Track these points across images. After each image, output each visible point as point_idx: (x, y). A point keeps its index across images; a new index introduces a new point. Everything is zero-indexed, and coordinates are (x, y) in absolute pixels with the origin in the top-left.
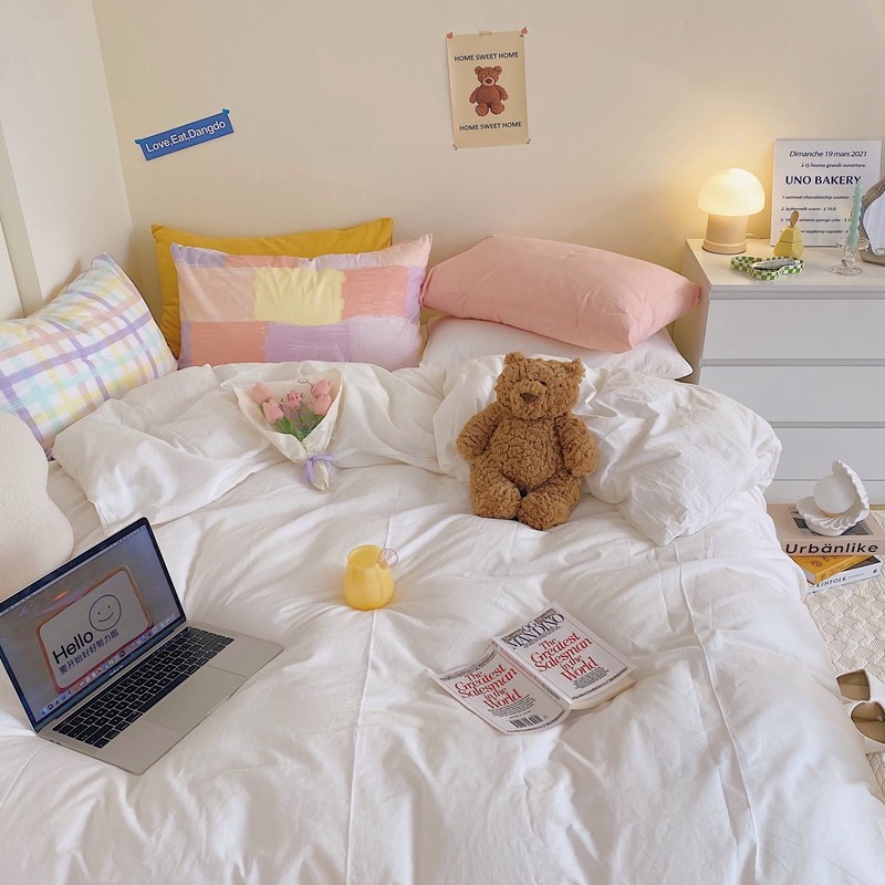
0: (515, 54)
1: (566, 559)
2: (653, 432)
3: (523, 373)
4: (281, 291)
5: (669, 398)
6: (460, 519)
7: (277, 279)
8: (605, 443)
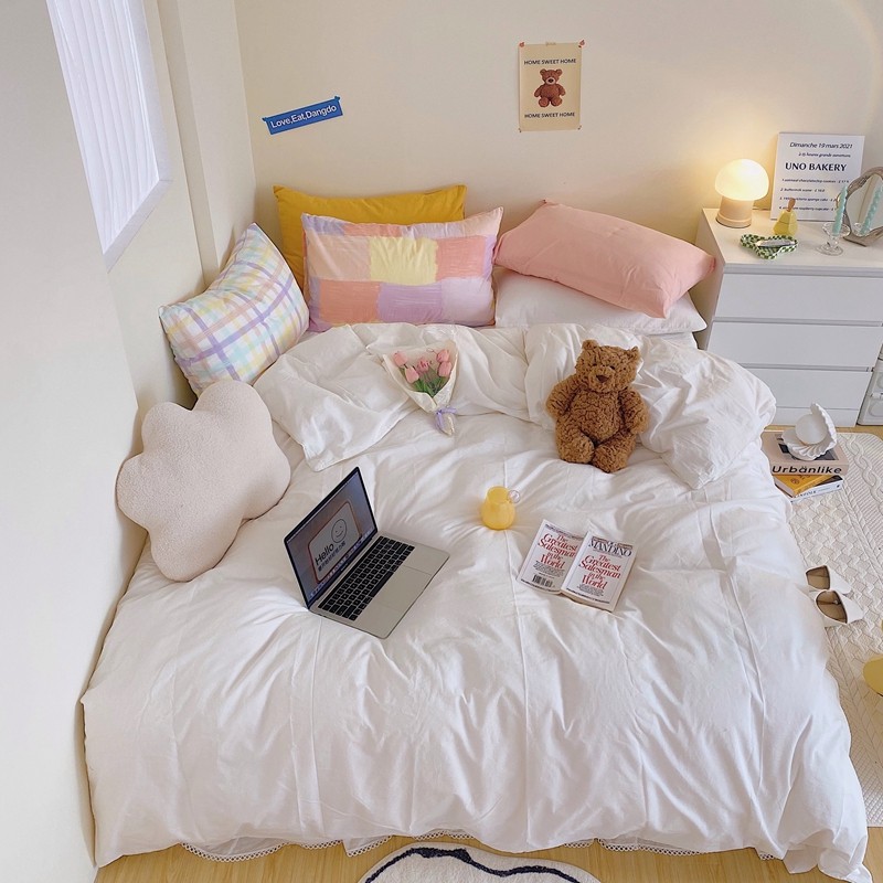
0: (574, 61)
1: (631, 498)
2: (688, 401)
3: (598, 360)
4: (390, 258)
5: (697, 370)
6: (552, 463)
7: (387, 246)
8: (654, 408)
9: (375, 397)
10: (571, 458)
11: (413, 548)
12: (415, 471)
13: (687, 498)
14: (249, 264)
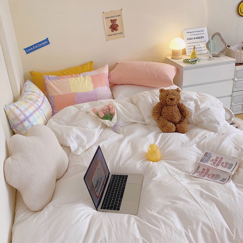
1: (198, 139)
2: (199, 104)
4: (77, 84)
6: (163, 134)
8: (189, 108)
9: (90, 125)
10: (168, 131)
11: (127, 176)
12: (116, 147)
13: (217, 135)
14: (30, 91)
